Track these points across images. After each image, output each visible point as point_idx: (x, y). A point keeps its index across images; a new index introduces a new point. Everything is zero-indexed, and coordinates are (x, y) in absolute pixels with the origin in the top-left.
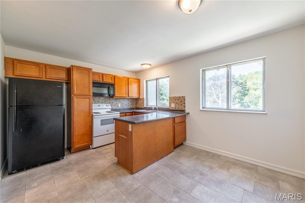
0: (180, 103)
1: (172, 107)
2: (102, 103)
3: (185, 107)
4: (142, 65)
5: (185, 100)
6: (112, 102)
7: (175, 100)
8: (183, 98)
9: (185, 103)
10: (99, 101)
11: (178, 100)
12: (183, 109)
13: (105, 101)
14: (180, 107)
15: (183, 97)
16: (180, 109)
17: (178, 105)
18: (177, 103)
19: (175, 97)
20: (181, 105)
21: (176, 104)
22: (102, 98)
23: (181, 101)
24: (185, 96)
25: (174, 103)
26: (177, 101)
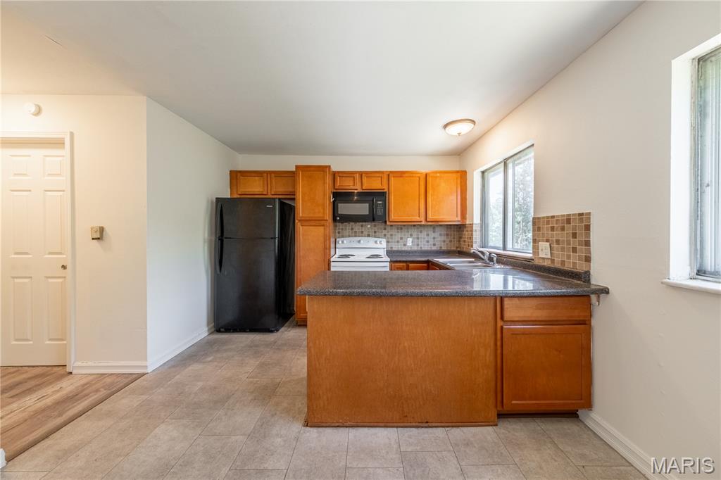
0: (569, 243)
1: (540, 256)
2: (369, 236)
3: (588, 259)
4: (446, 126)
5: (588, 228)
6: (391, 235)
7: (552, 229)
8: (581, 220)
9: (587, 244)
10: (362, 232)
11: (563, 229)
12: (581, 267)
13: (375, 232)
14: (569, 257)
15: (581, 215)
16: (568, 266)
17: (563, 249)
18: (558, 242)
19: (553, 217)
20: (574, 250)
21: (555, 245)
22: (369, 226)
23: (574, 235)
24: (589, 214)
25: (547, 241)
26: (557, 234)
